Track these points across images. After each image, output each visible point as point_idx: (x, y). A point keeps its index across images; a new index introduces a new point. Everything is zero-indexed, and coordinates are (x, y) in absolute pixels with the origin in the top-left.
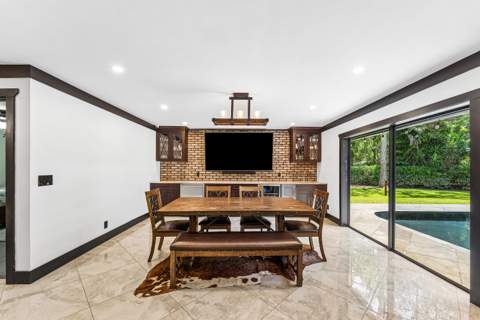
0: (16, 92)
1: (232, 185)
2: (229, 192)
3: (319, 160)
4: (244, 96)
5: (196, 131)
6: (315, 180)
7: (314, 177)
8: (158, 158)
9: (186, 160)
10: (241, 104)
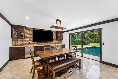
3: (63, 39)
4: (59, 21)
5: (29, 28)
6: (61, 44)
7: (61, 43)
8: (12, 37)
9: (25, 38)
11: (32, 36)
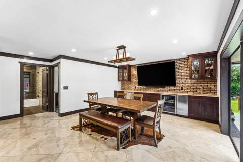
0: (59, 63)
1: (144, 93)
2: (142, 97)
8: (119, 80)
9: (130, 80)
10: (121, 51)
11: (136, 76)
